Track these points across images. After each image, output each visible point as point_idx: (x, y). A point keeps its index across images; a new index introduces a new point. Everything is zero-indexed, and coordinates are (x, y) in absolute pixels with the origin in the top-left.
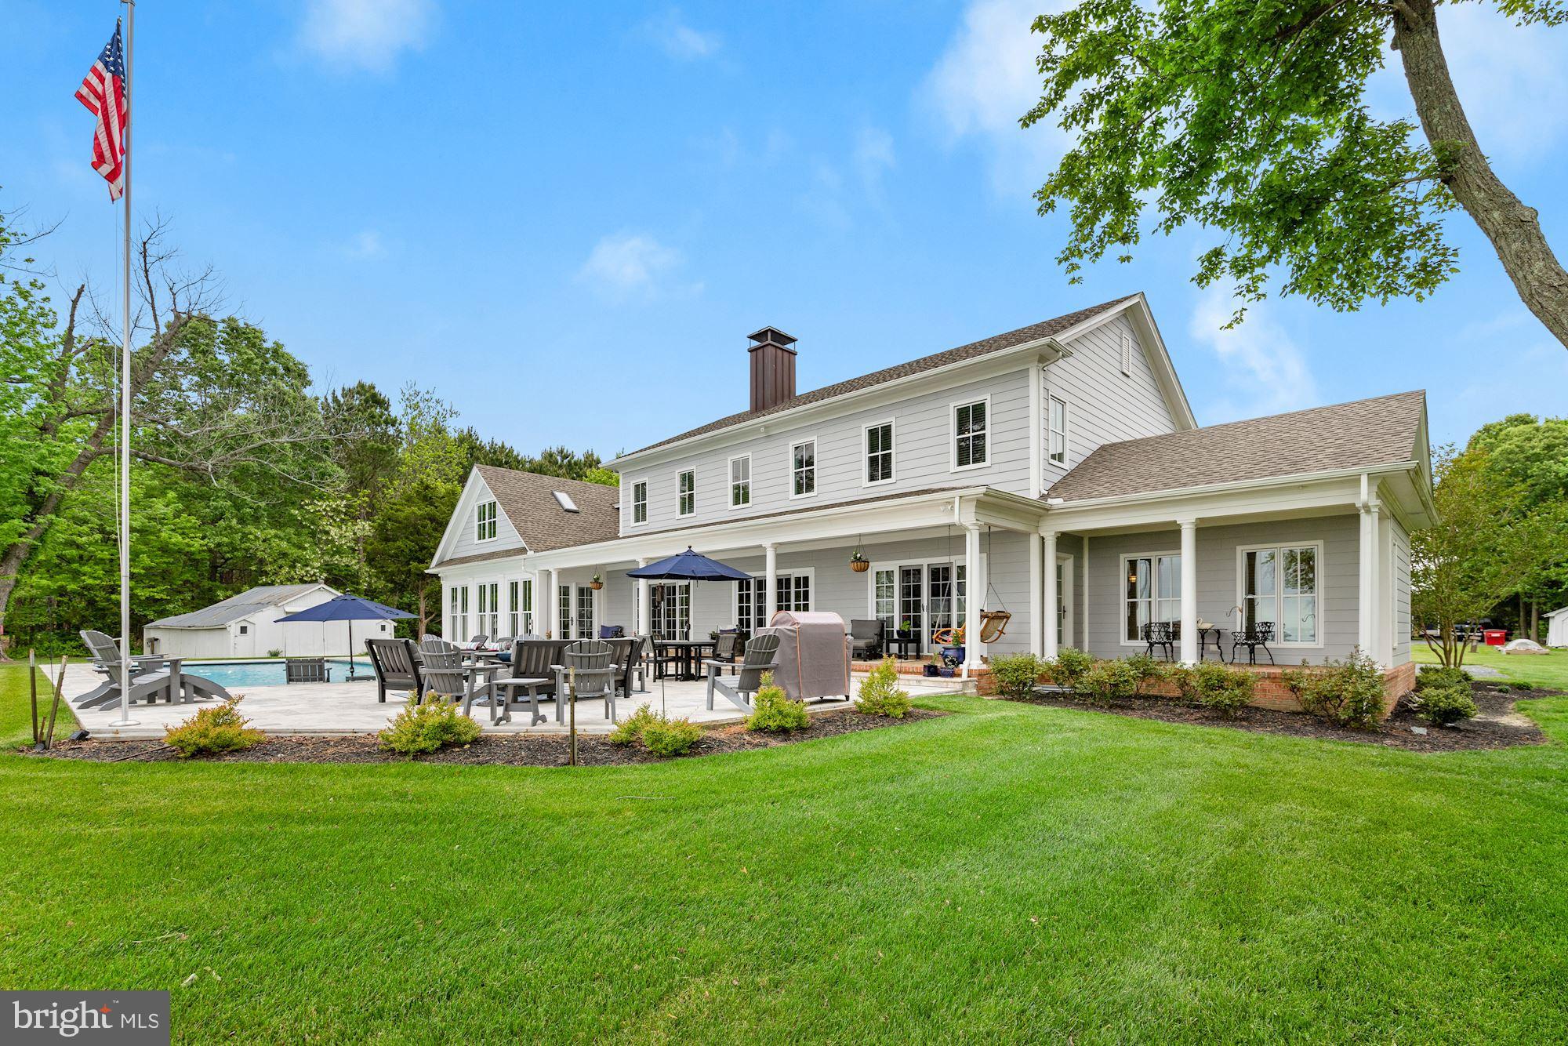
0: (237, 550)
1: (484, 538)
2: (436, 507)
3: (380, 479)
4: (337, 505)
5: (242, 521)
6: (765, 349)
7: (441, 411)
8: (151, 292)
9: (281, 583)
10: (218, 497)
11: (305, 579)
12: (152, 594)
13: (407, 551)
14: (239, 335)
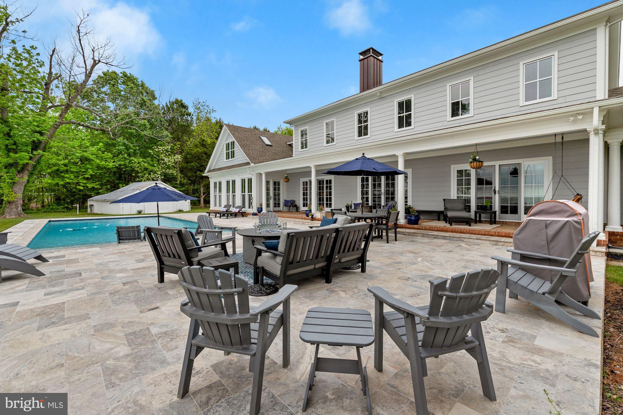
0: (127, 167)
1: (229, 159)
2: (207, 149)
3: (185, 138)
4: (167, 149)
5: (129, 155)
6: (369, 58)
7: (209, 110)
8: (82, 49)
9: (145, 181)
10: (119, 145)
11: (154, 179)
12: (94, 186)
13: (195, 167)
14: (128, 79)
